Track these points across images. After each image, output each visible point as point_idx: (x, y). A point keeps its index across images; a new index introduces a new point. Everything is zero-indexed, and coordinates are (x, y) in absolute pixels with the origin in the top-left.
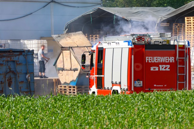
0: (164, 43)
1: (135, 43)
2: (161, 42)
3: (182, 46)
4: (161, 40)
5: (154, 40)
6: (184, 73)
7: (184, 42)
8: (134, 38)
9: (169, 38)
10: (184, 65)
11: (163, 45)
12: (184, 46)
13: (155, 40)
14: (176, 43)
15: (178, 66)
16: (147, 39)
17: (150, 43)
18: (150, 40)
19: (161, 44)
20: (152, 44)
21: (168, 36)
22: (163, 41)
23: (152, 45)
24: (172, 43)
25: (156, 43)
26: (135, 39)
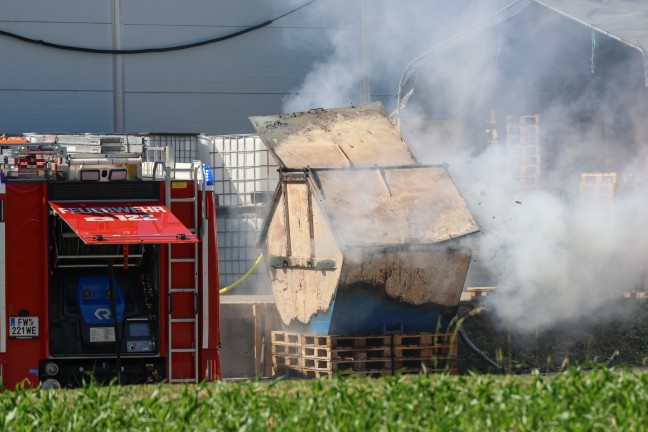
0: (116, 176)
1: (9, 177)
2: (104, 173)
3: (184, 186)
4: (105, 163)
5: (79, 164)
6: (193, 287)
7: (190, 170)
8: (6, 160)
9: (136, 155)
10: (193, 257)
11: (113, 183)
12: (191, 184)
13: (84, 164)
14: (160, 174)
15: (171, 260)
16: (54, 163)
17: (66, 174)
18: (64, 164)
19: (105, 179)
20: (71, 178)
21: (133, 149)
22: (113, 167)
23: (74, 183)
24: (147, 169)
25: (87, 177)
26: (11, 161)
